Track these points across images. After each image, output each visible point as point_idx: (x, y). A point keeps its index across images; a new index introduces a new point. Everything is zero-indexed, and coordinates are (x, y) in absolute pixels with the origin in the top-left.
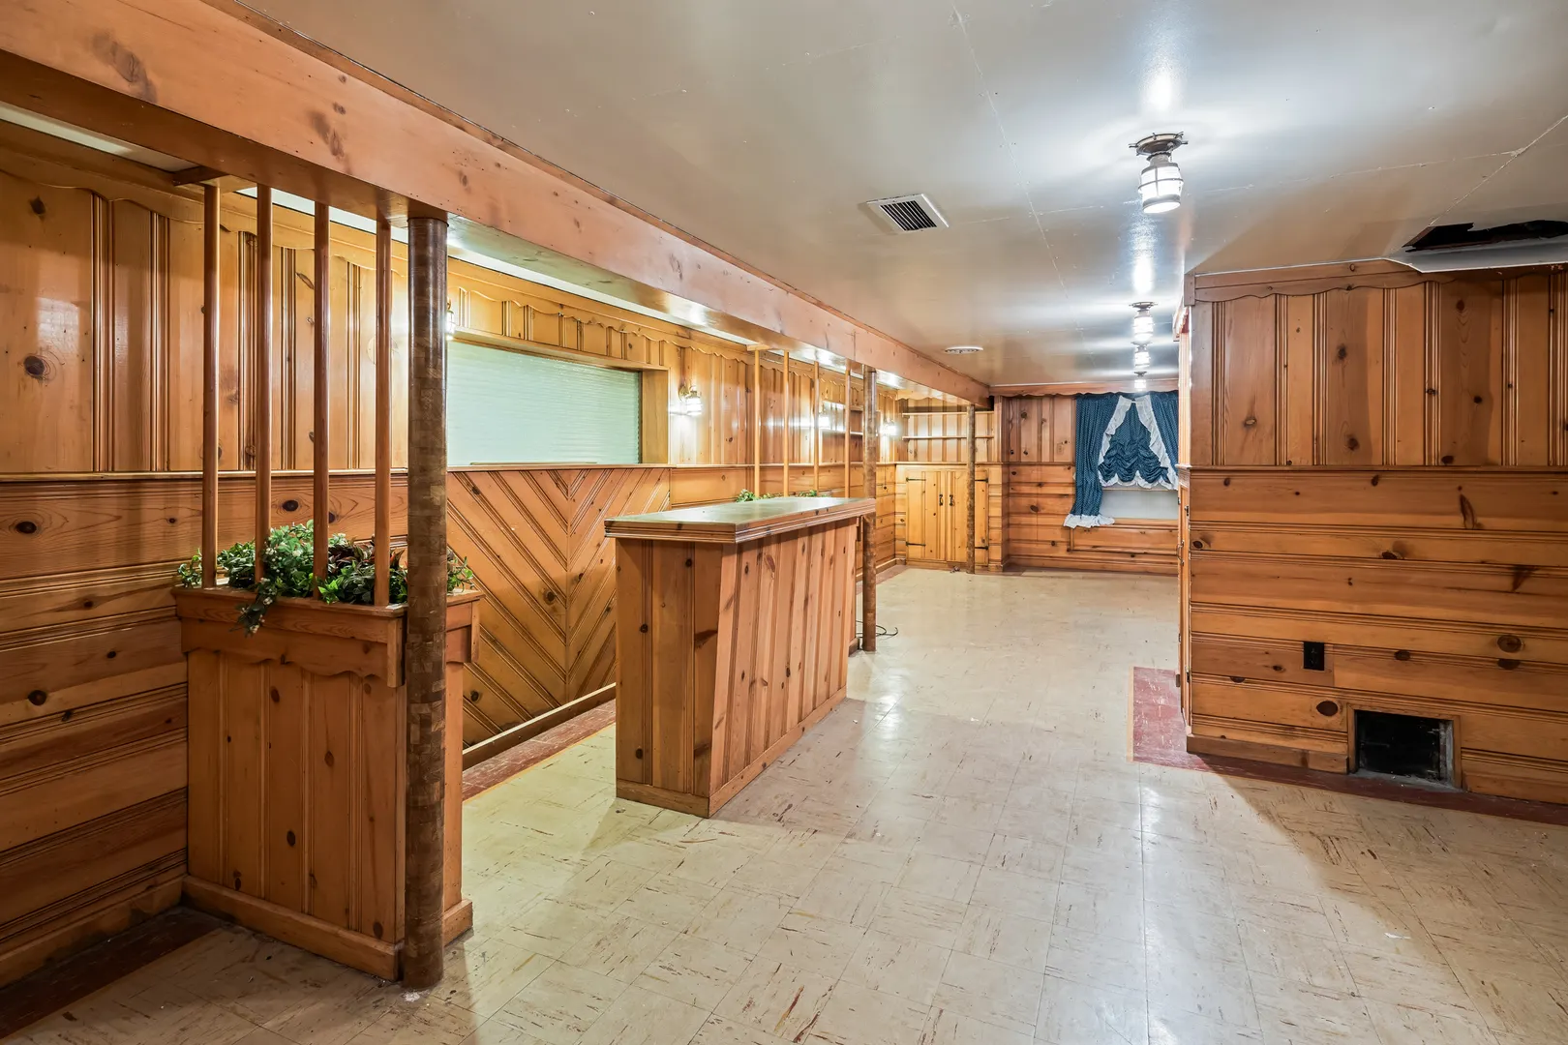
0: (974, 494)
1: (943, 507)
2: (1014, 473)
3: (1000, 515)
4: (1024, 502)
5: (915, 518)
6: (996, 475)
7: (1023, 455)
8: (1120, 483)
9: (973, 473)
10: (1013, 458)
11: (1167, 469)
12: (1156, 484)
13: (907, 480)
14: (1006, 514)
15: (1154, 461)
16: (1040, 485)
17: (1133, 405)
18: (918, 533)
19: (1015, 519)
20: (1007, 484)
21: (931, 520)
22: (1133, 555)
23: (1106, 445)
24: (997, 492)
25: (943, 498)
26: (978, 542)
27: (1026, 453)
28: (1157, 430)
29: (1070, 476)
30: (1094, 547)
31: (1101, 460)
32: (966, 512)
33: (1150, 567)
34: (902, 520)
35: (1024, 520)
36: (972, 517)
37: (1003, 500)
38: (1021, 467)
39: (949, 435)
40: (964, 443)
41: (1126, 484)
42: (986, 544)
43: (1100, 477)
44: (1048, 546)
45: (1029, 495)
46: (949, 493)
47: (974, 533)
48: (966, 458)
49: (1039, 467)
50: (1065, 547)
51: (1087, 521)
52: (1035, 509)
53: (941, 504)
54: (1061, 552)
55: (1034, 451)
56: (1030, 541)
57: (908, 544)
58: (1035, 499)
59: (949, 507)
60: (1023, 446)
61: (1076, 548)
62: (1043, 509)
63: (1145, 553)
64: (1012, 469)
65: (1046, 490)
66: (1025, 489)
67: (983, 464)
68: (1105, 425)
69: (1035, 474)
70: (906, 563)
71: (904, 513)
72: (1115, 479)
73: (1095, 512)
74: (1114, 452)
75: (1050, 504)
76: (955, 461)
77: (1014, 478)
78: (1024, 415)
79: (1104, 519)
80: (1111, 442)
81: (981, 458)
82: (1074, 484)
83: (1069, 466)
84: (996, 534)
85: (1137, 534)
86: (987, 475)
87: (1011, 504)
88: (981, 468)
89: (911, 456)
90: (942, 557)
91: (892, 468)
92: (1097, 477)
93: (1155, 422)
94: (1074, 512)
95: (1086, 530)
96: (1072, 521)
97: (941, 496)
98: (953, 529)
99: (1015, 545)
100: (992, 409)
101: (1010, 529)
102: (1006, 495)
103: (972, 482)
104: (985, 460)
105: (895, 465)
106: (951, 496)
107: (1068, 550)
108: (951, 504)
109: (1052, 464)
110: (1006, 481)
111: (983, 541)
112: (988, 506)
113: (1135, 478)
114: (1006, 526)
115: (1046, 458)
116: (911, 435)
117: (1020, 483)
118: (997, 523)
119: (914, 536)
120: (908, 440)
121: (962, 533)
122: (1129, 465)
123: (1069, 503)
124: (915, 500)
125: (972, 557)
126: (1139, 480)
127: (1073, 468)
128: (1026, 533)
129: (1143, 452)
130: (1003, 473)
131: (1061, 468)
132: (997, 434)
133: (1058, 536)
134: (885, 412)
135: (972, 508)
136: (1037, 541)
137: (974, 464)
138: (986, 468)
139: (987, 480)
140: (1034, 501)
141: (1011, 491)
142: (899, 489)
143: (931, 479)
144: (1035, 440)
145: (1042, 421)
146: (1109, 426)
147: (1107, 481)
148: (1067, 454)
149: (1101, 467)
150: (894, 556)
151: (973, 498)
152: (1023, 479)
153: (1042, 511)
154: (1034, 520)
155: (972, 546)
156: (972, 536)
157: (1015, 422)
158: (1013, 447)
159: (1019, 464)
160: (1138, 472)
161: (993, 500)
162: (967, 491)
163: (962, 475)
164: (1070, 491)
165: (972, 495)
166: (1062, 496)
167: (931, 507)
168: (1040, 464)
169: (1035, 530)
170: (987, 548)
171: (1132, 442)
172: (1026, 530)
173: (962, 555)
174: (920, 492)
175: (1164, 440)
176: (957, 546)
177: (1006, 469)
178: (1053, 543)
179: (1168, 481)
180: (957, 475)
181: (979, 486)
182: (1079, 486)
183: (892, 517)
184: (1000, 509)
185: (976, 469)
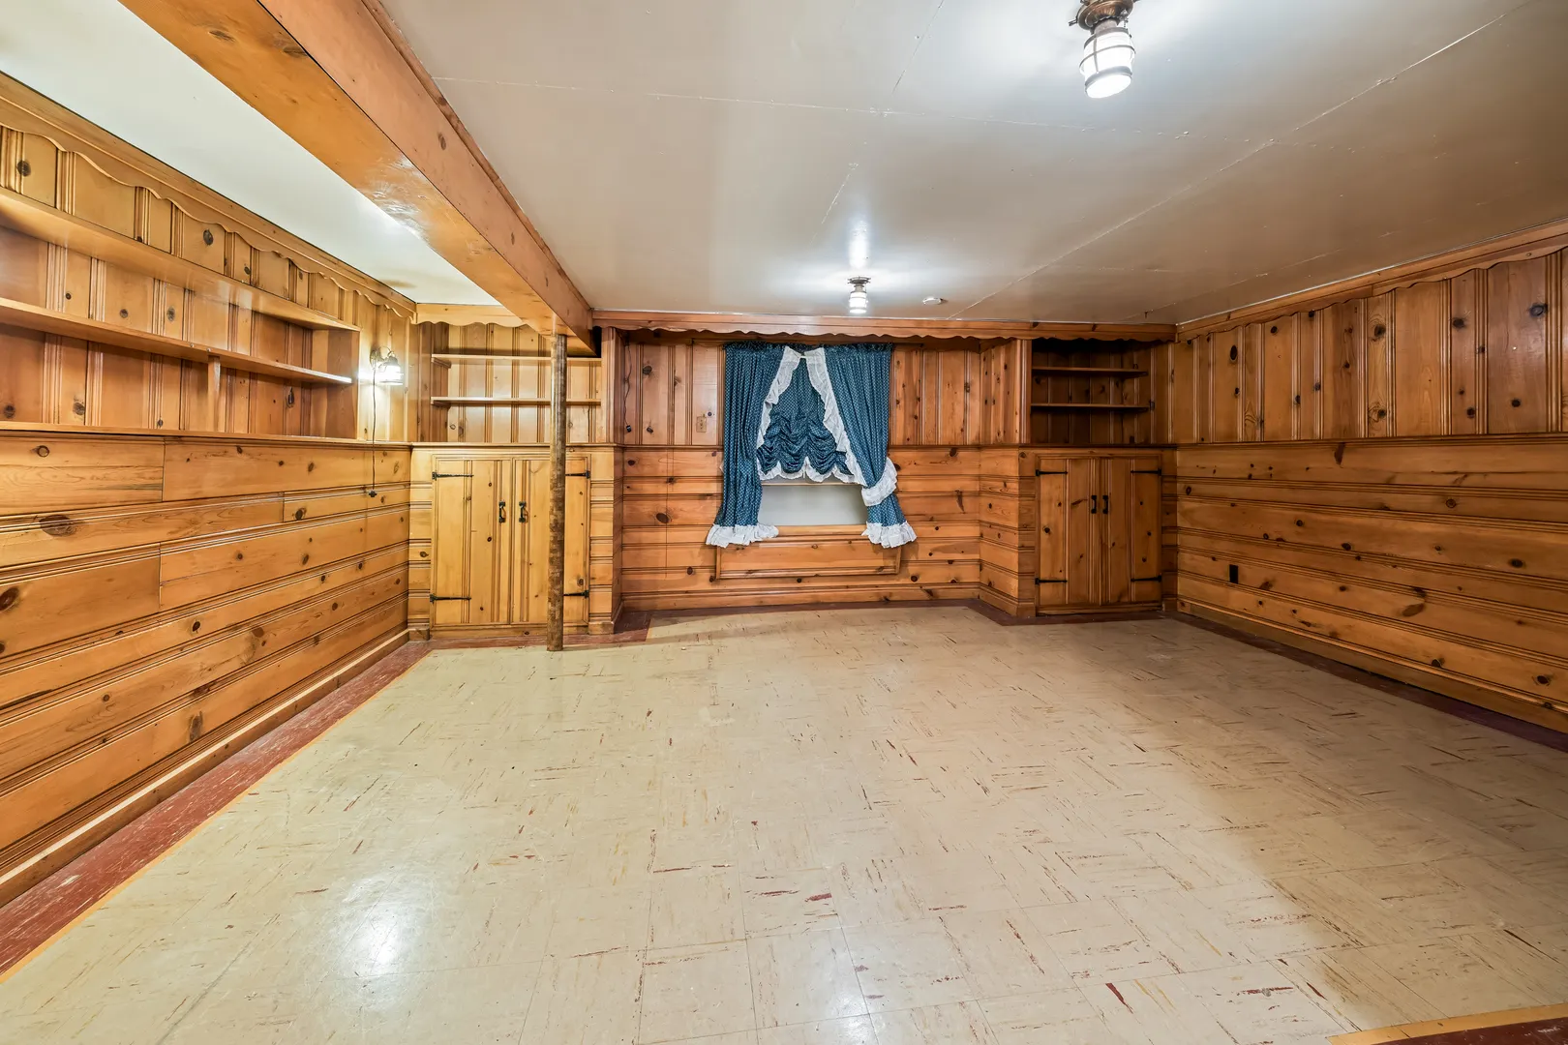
0: (563, 500)
1: (506, 525)
2: (631, 463)
3: (610, 533)
4: (647, 508)
5: (449, 549)
6: (603, 464)
7: (645, 434)
8: (784, 476)
9: (562, 461)
10: (629, 439)
11: (843, 454)
12: (829, 475)
13: (435, 476)
14: (620, 527)
15: (828, 442)
16: (671, 480)
17: (803, 362)
18: (456, 576)
19: (634, 536)
20: (621, 480)
21: (482, 551)
22: (799, 580)
23: (765, 421)
24: (606, 494)
25: (507, 508)
26: (570, 585)
27: (650, 431)
28: (834, 398)
29: (713, 465)
30: (750, 572)
31: (760, 441)
32: (549, 535)
33: (823, 595)
34: (423, 554)
35: (647, 536)
36: (559, 543)
37: (614, 507)
38: (645, 454)
39: (523, 396)
40: (549, 414)
41: (792, 477)
42: (585, 587)
43: (759, 467)
44: (682, 576)
45: (656, 497)
46: (518, 499)
47: (562, 573)
48: (550, 435)
49: (670, 453)
50: (706, 575)
51: (743, 535)
52: (663, 519)
53: (503, 520)
54: (702, 583)
55: (662, 429)
56: (655, 570)
57: (434, 599)
58: (663, 504)
59: (518, 525)
60: (646, 419)
61: (724, 575)
62: (676, 517)
63: (817, 575)
64: (628, 456)
65: (680, 488)
66: (649, 488)
67: (581, 447)
68: (765, 389)
69: (663, 464)
70: (432, 637)
71: (428, 541)
72: (777, 470)
73: (752, 520)
74: (776, 430)
75: (686, 510)
76: (533, 441)
77: (631, 471)
78: (647, 371)
79: (762, 531)
80: (772, 415)
81: (578, 434)
82: (720, 478)
83: (714, 450)
84: (603, 570)
85: (807, 548)
86: (589, 465)
87: (626, 511)
88: (578, 452)
89: (453, 434)
90: (504, 618)
91: (405, 453)
92: (754, 467)
93: (831, 388)
94: (722, 519)
95: (740, 548)
96: (721, 536)
97: (503, 504)
98: (526, 564)
99: (632, 577)
100: (599, 355)
101: (625, 553)
102: (620, 498)
103: (560, 479)
104: (583, 440)
105: (411, 448)
106: (523, 505)
107: (712, 579)
108: (522, 520)
109: (689, 448)
110: (620, 475)
111: (580, 582)
112: (590, 517)
113: (803, 468)
114: (620, 548)
115: (680, 438)
116: (453, 395)
117: (641, 478)
118: (604, 549)
119: (446, 580)
120: (448, 405)
121: (540, 573)
122: (798, 448)
123: (712, 508)
124: (451, 512)
125: (558, 618)
126: (808, 470)
127: (720, 454)
128: (650, 557)
129: (815, 430)
130: (616, 463)
131: (705, 453)
132: (605, 395)
133: (697, 559)
134: (376, 334)
135: (559, 527)
136: (666, 569)
137: (564, 447)
138: (586, 453)
139: (587, 475)
140: (662, 506)
141: (627, 492)
142: (417, 495)
143: (483, 474)
144: (664, 411)
145: (675, 382)
146: (771, 392)
147: (766, 473)
148: (711, 433)
149: (760, 452)
150: (405, 624)
151: (562, 509)
152: (647, 471)
153: (675, 522)
154: (661, 535)
155: (558, 598)
156: (559, 580)
157: (634, 381)
158: (631, 420)
159: (640, 447)
160: (807, 459)
161: (597, 510)
162: (550, 495)
163: (542, 466)
164: (714, 488)
165: (560, 503)
166: (704, 496)
167: (482, 527)
168: (672, 448)
169: (662, 552)
170: (586, 594)
171: (800, 415)
172: (649, 553)
173: (540, 610)
174: (460, 498)
175: (841, 412)
176: (532, 594)
177: (619, 454)
178: (690, 570)
179: (846, 470)
180: (535, 465)
181: (573, 485)
182: (729, 480)
183: (399, 551)
184: (611, 525)
185: (569, 454)
